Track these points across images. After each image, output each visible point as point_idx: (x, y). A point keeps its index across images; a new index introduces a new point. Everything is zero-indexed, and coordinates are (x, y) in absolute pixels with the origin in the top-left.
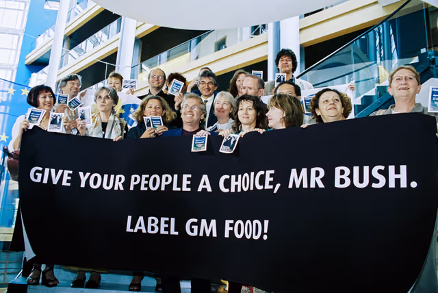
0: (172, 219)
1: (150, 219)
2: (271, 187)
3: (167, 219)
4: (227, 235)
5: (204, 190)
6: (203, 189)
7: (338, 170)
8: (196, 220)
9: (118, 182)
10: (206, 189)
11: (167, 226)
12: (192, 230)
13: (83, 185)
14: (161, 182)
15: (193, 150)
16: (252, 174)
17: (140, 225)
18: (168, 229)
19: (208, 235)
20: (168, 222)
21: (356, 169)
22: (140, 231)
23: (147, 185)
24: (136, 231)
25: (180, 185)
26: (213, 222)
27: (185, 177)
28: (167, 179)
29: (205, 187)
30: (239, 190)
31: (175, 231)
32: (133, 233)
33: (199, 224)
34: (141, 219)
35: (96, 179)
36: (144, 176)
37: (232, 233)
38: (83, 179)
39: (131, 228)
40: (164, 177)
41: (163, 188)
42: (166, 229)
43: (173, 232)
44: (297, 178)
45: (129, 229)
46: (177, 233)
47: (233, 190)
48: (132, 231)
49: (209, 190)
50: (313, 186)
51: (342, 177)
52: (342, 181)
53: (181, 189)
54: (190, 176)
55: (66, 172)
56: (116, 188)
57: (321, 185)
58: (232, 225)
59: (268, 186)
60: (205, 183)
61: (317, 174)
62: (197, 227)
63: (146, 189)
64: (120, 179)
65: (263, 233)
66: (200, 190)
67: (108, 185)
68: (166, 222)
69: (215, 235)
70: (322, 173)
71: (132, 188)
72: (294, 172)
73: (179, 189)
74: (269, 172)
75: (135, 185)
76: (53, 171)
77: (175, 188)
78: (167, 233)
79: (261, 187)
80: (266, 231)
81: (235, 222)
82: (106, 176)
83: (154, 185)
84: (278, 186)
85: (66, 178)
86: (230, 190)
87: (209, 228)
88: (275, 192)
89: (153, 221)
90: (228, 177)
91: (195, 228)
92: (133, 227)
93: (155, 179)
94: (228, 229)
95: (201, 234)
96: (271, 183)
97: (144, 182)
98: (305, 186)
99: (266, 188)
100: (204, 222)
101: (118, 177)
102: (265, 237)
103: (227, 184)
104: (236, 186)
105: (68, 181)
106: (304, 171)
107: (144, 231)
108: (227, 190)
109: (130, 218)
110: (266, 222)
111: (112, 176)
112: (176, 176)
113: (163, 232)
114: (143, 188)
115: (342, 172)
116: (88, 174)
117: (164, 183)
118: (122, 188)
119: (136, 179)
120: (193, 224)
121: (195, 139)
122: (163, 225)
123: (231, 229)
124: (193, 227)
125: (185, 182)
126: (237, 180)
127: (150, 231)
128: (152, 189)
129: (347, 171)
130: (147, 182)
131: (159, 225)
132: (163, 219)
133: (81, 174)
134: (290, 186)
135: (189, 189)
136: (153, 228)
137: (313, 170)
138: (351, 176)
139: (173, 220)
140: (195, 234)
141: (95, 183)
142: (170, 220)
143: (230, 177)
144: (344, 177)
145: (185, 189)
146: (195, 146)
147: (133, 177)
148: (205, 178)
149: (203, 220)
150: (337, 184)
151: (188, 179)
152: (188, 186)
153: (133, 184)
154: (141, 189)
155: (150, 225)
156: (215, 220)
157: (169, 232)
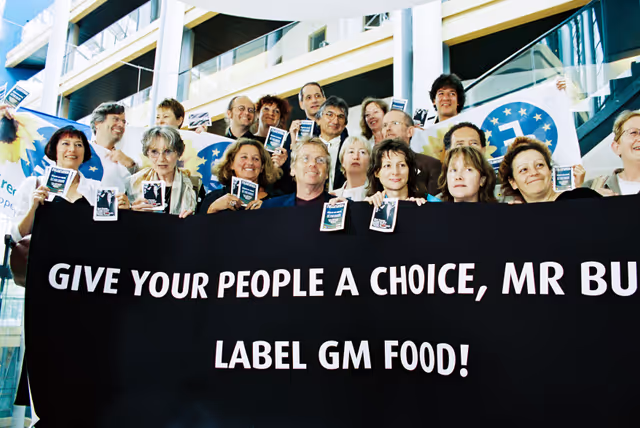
0: (294, 343)
1: (256, 345)
2: (471, 291)
3: (286, 344)
4: (388, 365)
5: (347, 293)
6: (344, 291)
7: (585, 267)
8: (335, 344)
9: (196, 285)
10: (349, 291)
11: (286, 355)
12: (330, 360)
13: (138, 292)
14: (273, 282)
15: (323, 228)
16: (431, 267)
17: (239, 356)
18: (288, 360)
19: (356, 366)
20: (288, 349)
21: (616, 266)
22: (239, 366)
23: (247, 289)
24: (232, 365)
25: (305, 286)
26: (364, 345)
27: (313, 272)
28: (282, 278)
29: (347, 288)
30: (404, 291)
31: (301, 362)
32: (228, 369)
33: (340, 349)
34: (240, 345)
35: (160, 282)
36: (242, 274)
37: (396, 361)
38: (139, 283)
39: (223, 361)
40: (277, 273)
41: (276, 293)
42: (285, 360)
43: (297, 365)
44: (517, 278)
45: (219, 364)
46: (304, 366)
47: (394, 291)
48: (225, 366)
49: (355, 292)
50: (544, 291)
51: (593, 278)
52: (594, 285)
53: (308, 293)
54: (321, 271)
55: (111, 271)
56: (194, 296)
57: (558, 291)
58: (394, 349)
59: (463, 289)
60: (347, 282)
61: (552, 272)
62: (337, 354)
63: (246, 295)
64: (201, 280)
65: (458, 366)
66: (339, 293)
67: (180, 290)
68: (284, 349)
69: (368, 365)
70: (559, 271)
71: (221, 294)
72: (510, 268)
73: (304, 294)
74: (464, 267)
75: (225, 290)
76: (88, 270)
77: (297, 292)
78: (287, 366)
79: (451, 291)
80: (464, 362)
81: (401, 344)
82: (177, 276)
83: (260, 288)
84: (483, 289)
85: (110, 280)
86: (389, 291)
87: (358, 355)
88: (478, 298)
89: (262, 349)
90: (383, 270)
91: (335, 356)
92: (226, 358)
93: (261, 279)
94: (389, 355)
95: (346, 366)
96: (469, 284)
97: (241, 284)
98: (531, 290)
99: (460, 292)
100: (349, 346)
101: (196, 276)
102: (464, 373)
103: (384, 281)
104: (399, 285)
105: (113, 286)
106: (528, 267)
107: (247, 365)
108: (383, 292)
109: (220, 344)
110: (465, 349)
111: (187, 276)
112: (297, 272)
113: (280, 365)
114: (240, 294)
115: (593, 271)
116: (146, 274)
117: (277, 285)
118: (204, 295)
119: (227, 279)
120: (330, 349)
121: (327, 210)
122: (280, 355)
123: (395, 354)
124: (331, 354)
125: (314, 282)
126: (399, 275)
127: (257, 365)
128: (258, 294)
129: (601, 269)
130: (246, 284)
131: (272, 354)
132: (279, 345)
133: (135, 273)
134: (506, 290)
135: (321, 293)
136: (262, 360)
137: (544, 267)
138: (607, 277)
139: (296, 345)
140: (335, 365)
141: (159, 288)
142: (291, 344)
143: (388, 271)
144: (597, 278)
145: (314, 292)
146: (326, 221)
147: (223, 276)
148: (347, 272)
149: (346, 343)
150: (586, 290)
151: (319, 276)
152: (319, 288)
153: (222, 287)
154: (238, 296)
155: (256, 354)
156: (366, 342)
157: (291, 366)
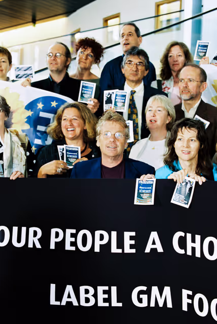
0: (112, 287)
1: (82, 289)
3: (106, 288)
4: (185, 308)
5: (154, 250)
6: (152, 249)
8: (144, 288)
9: (32, 237)
10: (156, 249)
11: (106, 296)
12: (140, 301)
14: (94, 240)
15: (137, 202)
17: (69, 296)
18: (108, 300)
19: (161, 305)
20: (108, 292)
22: (69, 304)
23: (73, 244)
24: (64, 303)
25: (120, 244)
26: (167, 290)
27: (127, 235)
28: (102, 237)
29: (154, 247)
30: (198, 255)
31: (118, 301)
32: (60, 306)
33: (148, 293)
34: (69, 289)
36: (69, 231)
37: (190, 306)
39: (56, 300)
40: (98, 233)
41: (97, 249)
42: (105, 300)
43: (115, 303)
45: (53, 302)
46: (120, 305)
48: (58, 303)
49: (160, 249)
53: (123, 250)
54: (133, 234)
56: (30, 245)
58: (189, 297)
60: (154, 243)
62: (146, 296)
63: (73, 248)
64: (35, 234)
66: (148, 250)
67: (19, 241)
68: (105, 292)
69: (170, 305)
71: (52, 247)
73: (120, 251)
75: (56, 243)
77: (114, 249)
78: (107, 305)
82: (15, 229)
83: (84, 244)
86: (186, 251)
87: (162, 297)
89: (87, 292)
90: (183, 234)
91: (144, 297)
92: (59, 297)
93: (85, 236)
94: (185, 301)
95: (153, 304)
97: (69, 239)
100: (155, 290)
101: (32, 230)
103: (182, 243)
104: (193, 249)
107: (75, 303)
108: (182, 251)
109: (53, 287)
111: (24, 229)
112: (114, 234)
113: (101, 304)
114: (68, 247)
117: (98, 243)
118: (38, 246)
119: (57, 235)
120: (141, 292)
121: (139, 185)
123: (190, 301)
124: (141, 296)
125: (128, 242)
126: (193, 241)
127: (83, 303)
128: (82, 248)
130: (73, 239)
131: (95, 296)
132: (100, 289)
135: (133, 251)
136: (87, 300)
139: (114, 289)
140: (144, 304)
142: (110, 289)
143: (186, 235)
145: (128, 250)
146: (139, 196)
147: (53, 231)
148: (154, 235)
149: (153, 287)
151: (131, 238)
152: (132, 247)
153: (53, 241)
154: (66, 249)
155: (83, 295)
156: (169, 288)
157: (110, 304)
